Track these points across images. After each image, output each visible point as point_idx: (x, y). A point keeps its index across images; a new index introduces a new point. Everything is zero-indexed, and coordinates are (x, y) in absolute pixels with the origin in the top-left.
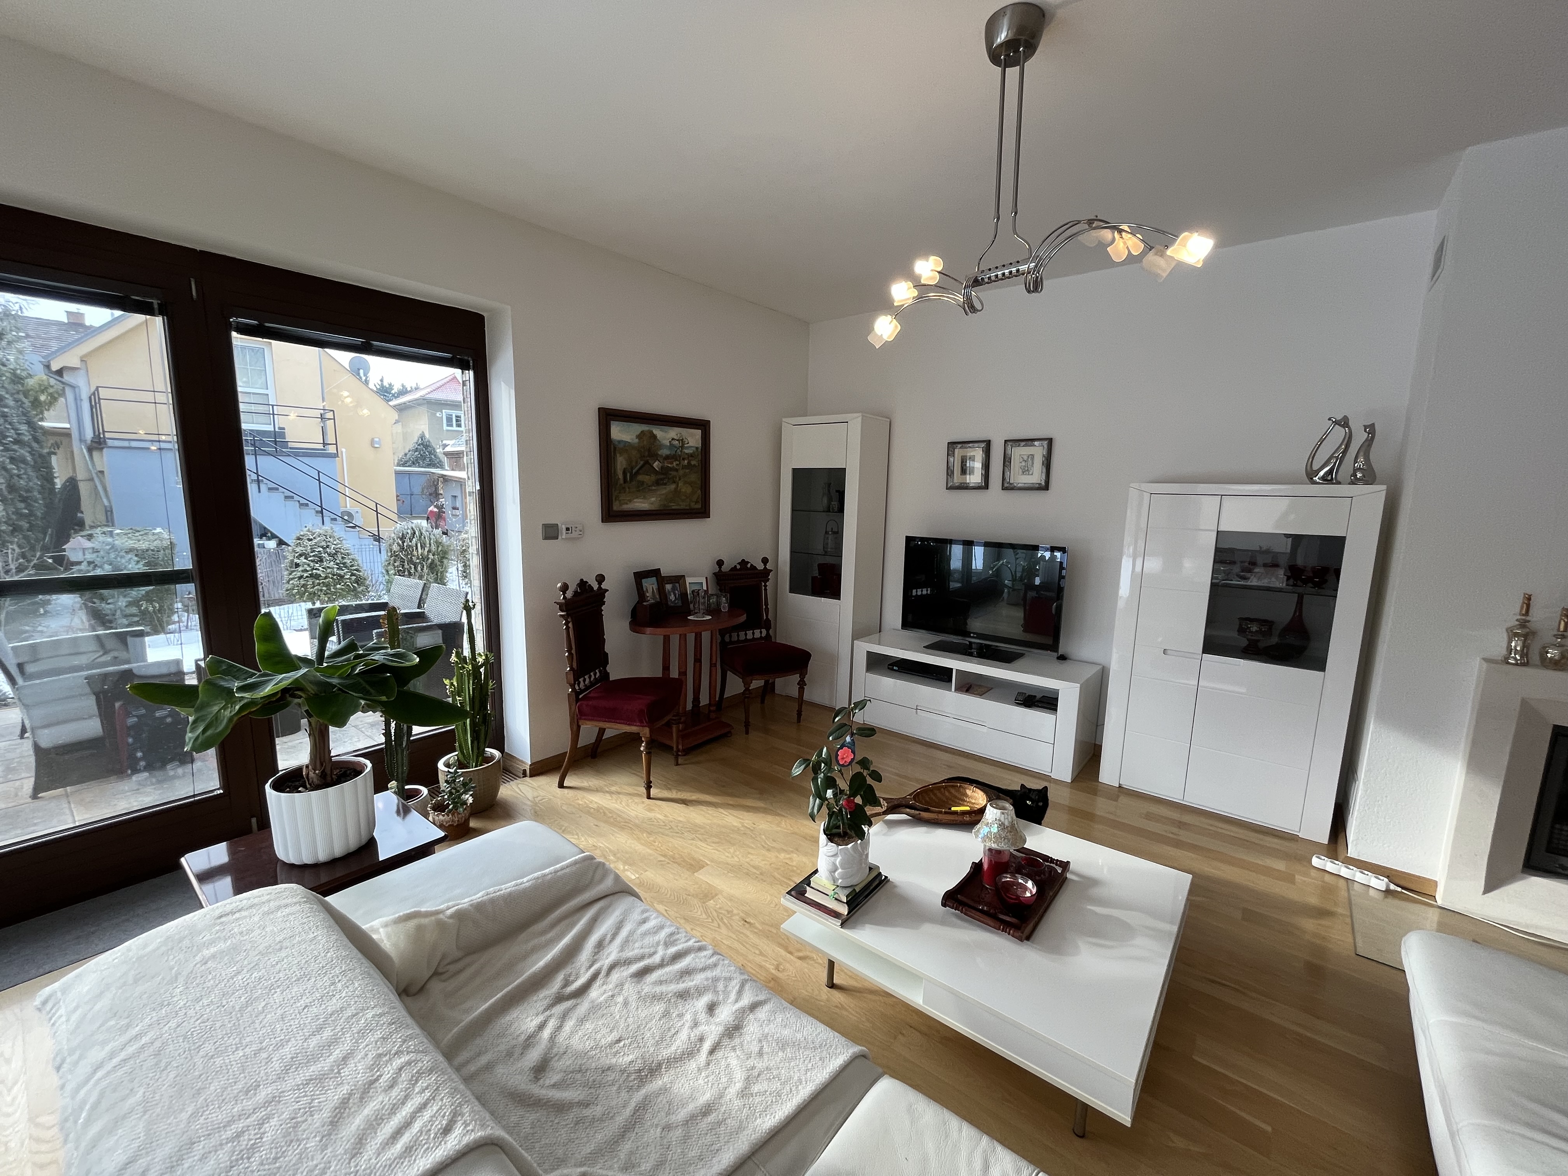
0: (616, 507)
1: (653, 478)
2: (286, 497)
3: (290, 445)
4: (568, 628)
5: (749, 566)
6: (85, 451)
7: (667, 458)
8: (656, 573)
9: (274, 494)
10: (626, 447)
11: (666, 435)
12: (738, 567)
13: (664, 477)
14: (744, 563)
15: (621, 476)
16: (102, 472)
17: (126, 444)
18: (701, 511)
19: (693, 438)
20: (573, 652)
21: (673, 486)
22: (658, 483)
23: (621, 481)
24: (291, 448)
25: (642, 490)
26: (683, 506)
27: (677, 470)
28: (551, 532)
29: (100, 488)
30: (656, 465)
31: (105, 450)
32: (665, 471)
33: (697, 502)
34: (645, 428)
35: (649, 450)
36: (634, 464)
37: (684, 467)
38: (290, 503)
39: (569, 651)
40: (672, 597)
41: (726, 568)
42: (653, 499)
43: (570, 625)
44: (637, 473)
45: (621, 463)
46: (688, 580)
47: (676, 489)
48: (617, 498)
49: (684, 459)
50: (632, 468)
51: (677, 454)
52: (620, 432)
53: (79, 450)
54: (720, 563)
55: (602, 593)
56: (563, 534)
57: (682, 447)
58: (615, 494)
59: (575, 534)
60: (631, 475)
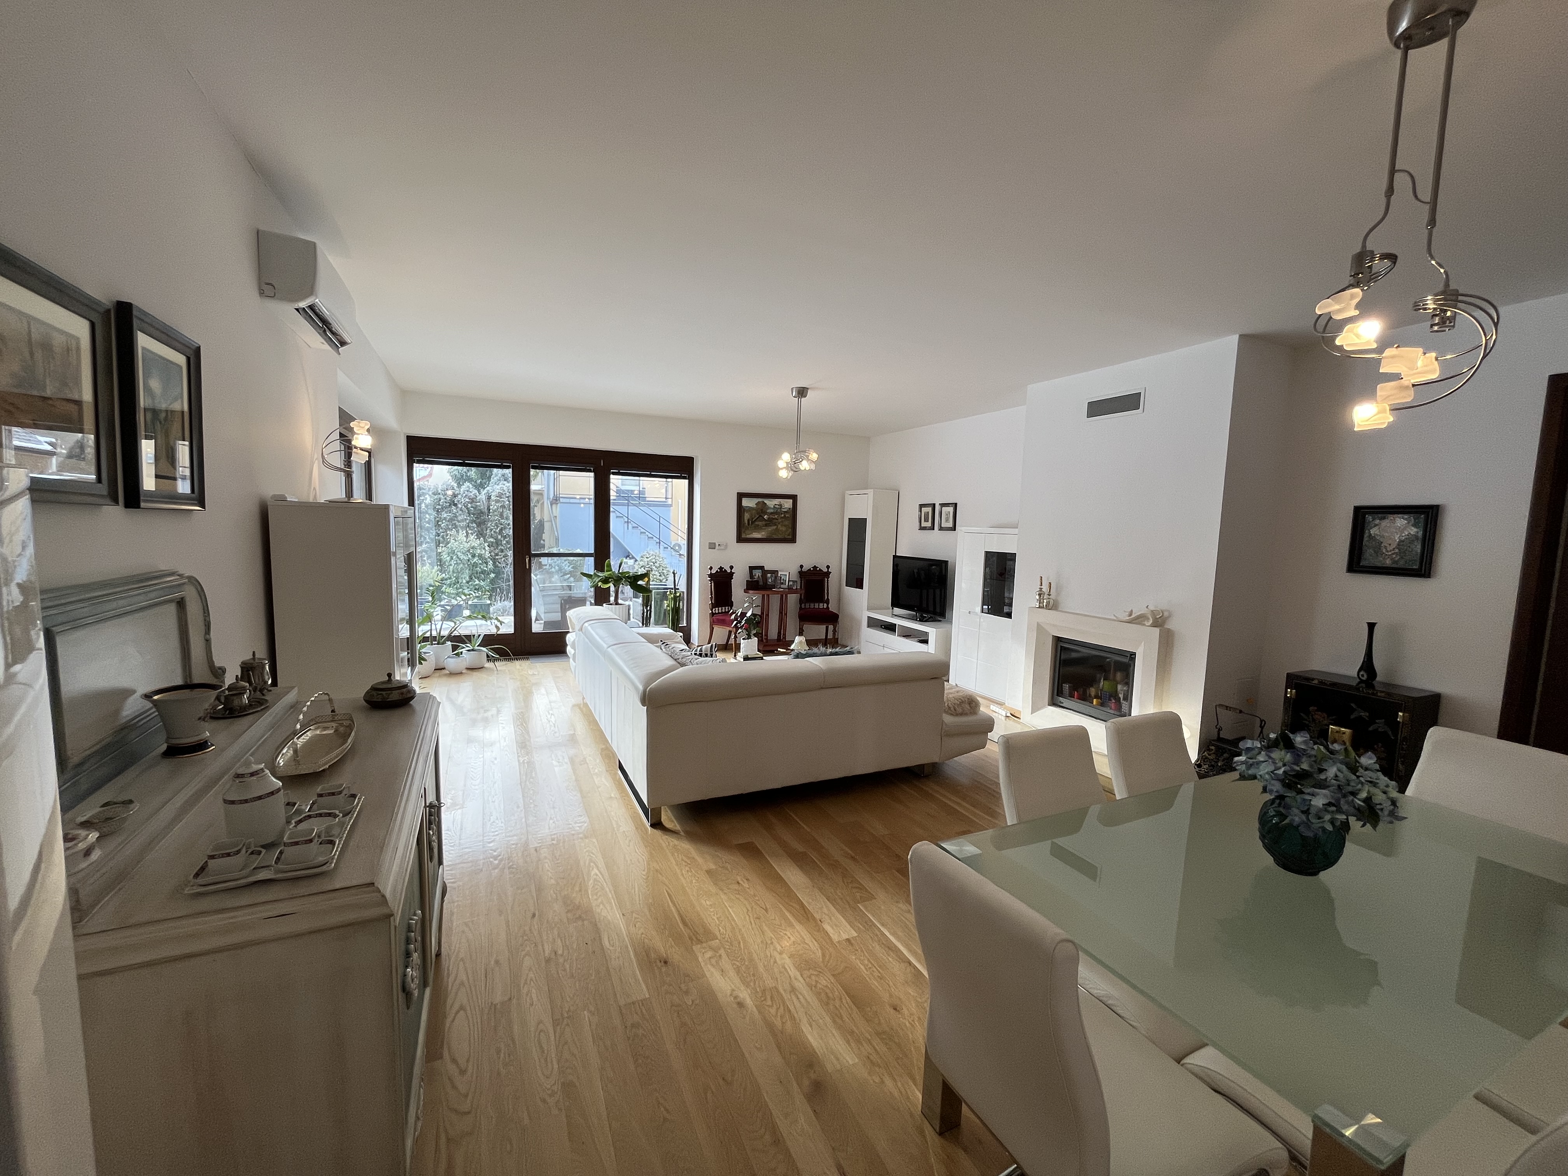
0: (743, 536)
1: (764, 523)
2: (641, 533)
3: (647, 499)
4: (711, 585)
5: (818, 569)
6: (549, 504)
7: (772, 513)
8: (762, 568)
9: (635, 530)
10: (750, 509)
11: (771, 503)
12: (812, 569)
13: (770, 522)
14: (815, 567)
15: (746, 521)
16: (556, 517)
17: (568, 500)
18: (793, 540)
19: (788, 504)
20: (713, 596)
21: (775, 527)
22: (766, 525)
23: (747, 524)
24: (648, 501)
25: (757, 528)
26: (780, 537)
27: (777, 519)
28: (712, 546)
29: (554, 525)
30: (766, 517)
31: (559, 504)
32: (770, 520)
33: (789, 535)
34: (760, 500)
35: (762, 510)
36: (753, 517)
37: (782, 518)
38: (643, 536)
39: (711, 595)
40: (770, 580)
41: (804, 569)
42: (763, 533)
43: (713, 584)
44: (755, 520)
45: (747, 516)
46: (780, 573)
47: (777, 528)
48: (744, 532)
49: (782, 514)
50: (752, 519)
51: (778, 510)
52: (746, 503)
53: (547, 504)
54: (802, 566)
55: (732, 574)
56: (717, 547)
57: (781, 508)
58: (743, 530)
59: (722, 548)
60: (752, 522)
